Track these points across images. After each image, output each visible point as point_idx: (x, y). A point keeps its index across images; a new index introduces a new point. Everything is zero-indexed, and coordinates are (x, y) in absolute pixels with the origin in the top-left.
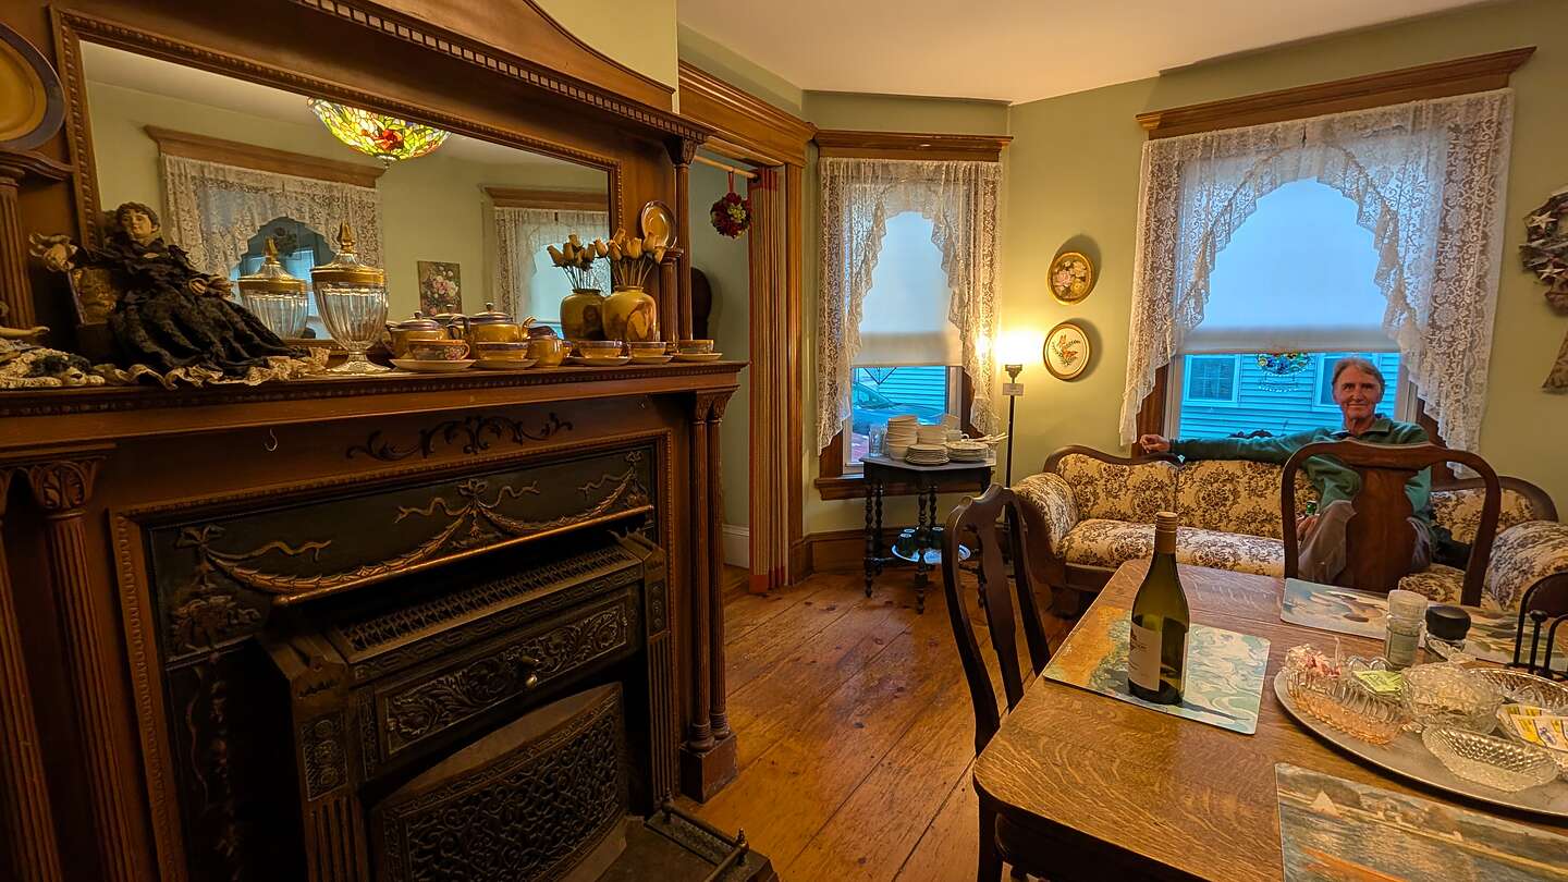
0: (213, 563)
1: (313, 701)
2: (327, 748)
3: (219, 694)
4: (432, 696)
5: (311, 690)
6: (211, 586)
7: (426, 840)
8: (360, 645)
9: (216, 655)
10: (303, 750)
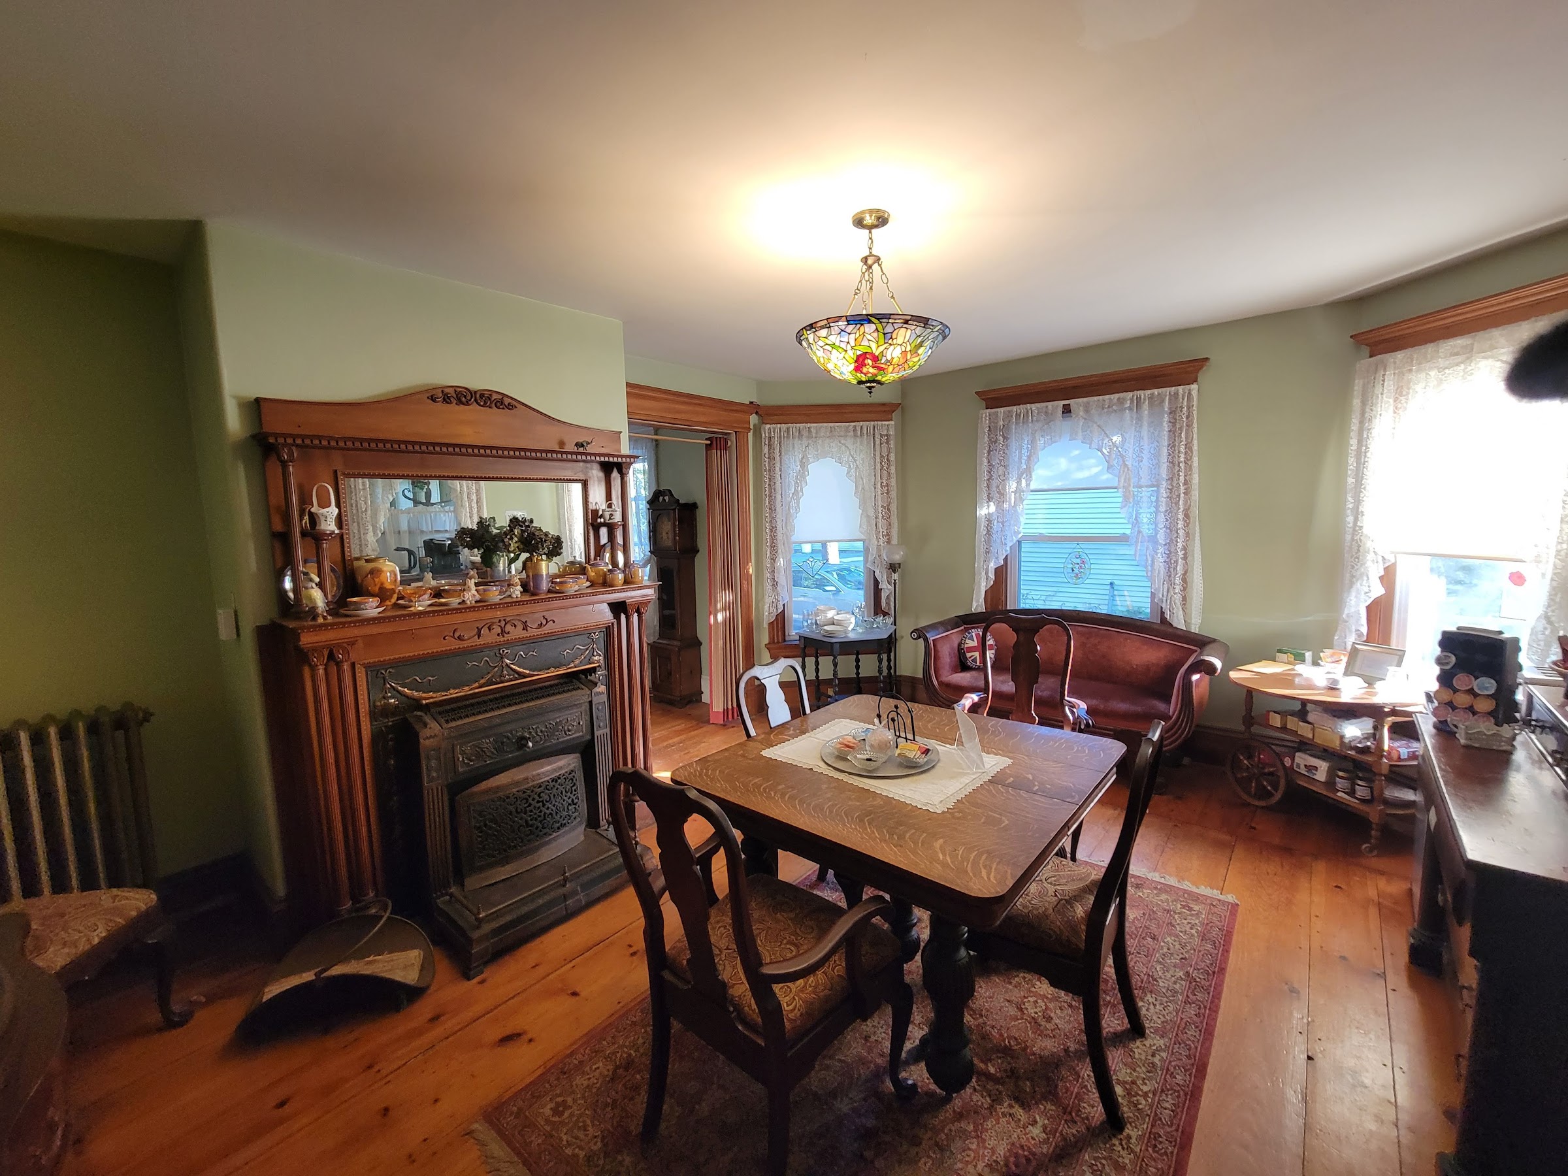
0: (390, 685)
1: (427, 742)
2: (433, 763)
3: (391, 740)
4: (479, 748)
5: (427, 738)
6: (389, 694)
7: (480, 815)
8: (447, 722)
9: (390, 723)
10: (424, 763)
